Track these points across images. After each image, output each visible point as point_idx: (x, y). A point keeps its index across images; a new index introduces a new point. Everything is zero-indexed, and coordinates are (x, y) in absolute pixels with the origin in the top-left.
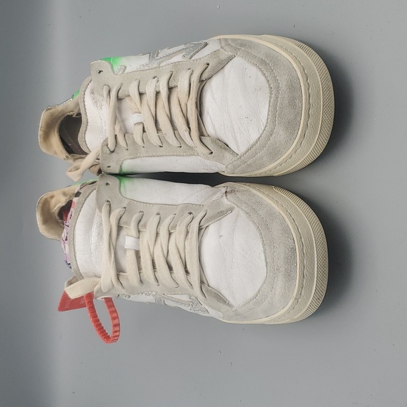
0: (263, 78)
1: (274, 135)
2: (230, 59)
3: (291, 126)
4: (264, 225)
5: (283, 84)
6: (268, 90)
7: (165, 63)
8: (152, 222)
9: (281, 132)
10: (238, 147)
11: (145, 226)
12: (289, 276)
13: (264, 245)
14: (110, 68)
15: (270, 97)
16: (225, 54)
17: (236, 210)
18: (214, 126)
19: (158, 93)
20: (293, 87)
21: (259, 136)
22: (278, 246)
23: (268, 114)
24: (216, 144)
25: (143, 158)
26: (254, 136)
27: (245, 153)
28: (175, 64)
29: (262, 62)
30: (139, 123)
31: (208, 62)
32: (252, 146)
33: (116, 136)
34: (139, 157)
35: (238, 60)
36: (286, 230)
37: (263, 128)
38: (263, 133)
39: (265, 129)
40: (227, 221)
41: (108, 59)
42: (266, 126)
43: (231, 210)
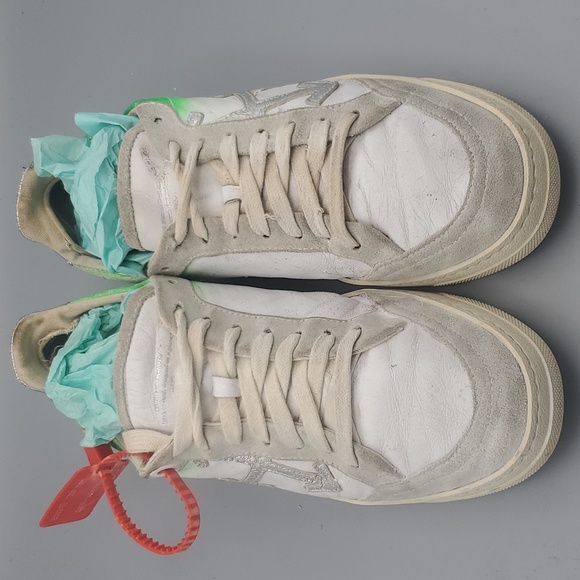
0: (455, 138)
1: (473, 224)
2: (395, 107)
3: (505, 210)
4: (465, 346)
5: (492, 148)
6: (465, 156)
7: (275, 110)
8: (261, 344)
9: (487, 218)
10: (407, 239)
11: (248, 350)
12: (515, 421)
13: (471, 377)
14: (174, 114)
15: (471, 166)
16: (385, 99)
17: (410, 326)
18: (368, 206)
19: (269, 155)
20: (509, 152)
21: (447, 223)
22: (496, 377)
23: (469, 191)
24: (372, 233)
25: (231, 255)
26: (439, 223)
27: (418, 249)
28: (297, 111)
29: (451, 114)
30: (233, 201)
31: (357, 109)
32: (433, 238)
33: (189, 221)
34: (224, 254)
35: (406, 110)
36: (504, 353)
37: (455, 212)
38: (456, 218)
39: (459, 214)
40: (398, 342)
41: (163, 100)
42: (462, 208)
43: (402, 326)
